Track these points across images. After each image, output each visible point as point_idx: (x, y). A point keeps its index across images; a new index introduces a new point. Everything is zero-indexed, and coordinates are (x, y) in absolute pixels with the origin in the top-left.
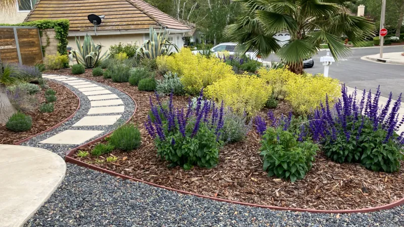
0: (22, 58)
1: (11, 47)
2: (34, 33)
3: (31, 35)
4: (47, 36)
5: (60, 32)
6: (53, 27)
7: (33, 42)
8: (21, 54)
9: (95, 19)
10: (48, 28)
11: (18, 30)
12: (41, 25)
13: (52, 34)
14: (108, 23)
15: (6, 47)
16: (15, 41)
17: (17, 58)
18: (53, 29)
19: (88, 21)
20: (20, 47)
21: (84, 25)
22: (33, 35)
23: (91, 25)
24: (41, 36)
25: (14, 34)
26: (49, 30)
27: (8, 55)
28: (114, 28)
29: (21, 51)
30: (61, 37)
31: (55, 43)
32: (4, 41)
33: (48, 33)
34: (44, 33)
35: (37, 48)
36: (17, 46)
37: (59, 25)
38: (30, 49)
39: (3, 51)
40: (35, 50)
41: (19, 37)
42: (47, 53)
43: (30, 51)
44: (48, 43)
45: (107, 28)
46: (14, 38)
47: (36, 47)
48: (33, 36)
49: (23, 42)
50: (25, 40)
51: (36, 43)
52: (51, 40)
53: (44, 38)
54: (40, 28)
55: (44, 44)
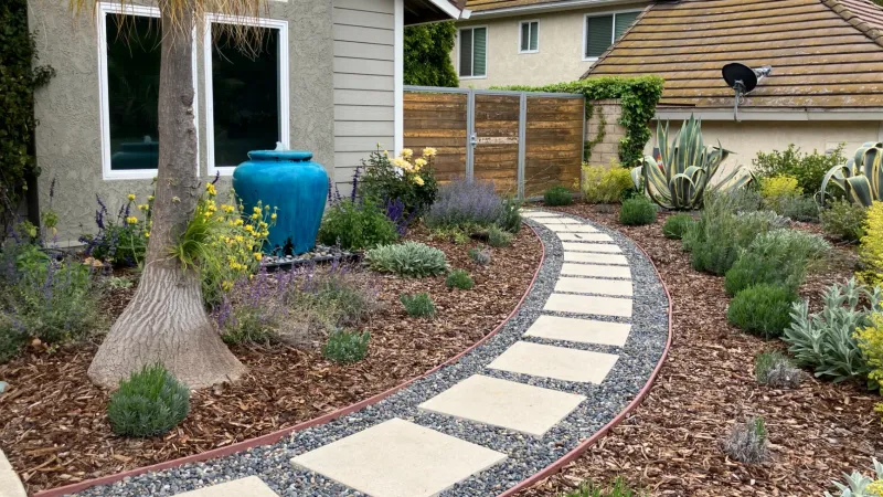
0: (526, 168)
1: (504, 140)
2: (570, 108)
3: (562, 113)
4: (601, 116)
5: (632, 109)
6: (619, 96)
7: (565, 131)
8: (527, 158)
9: (740, 77)
10: (607, 97)
11: (530, 101)
12: (593, 90)
13: (613, 113)
14: (779, 89)
15: (493, 140)
16: (517, 126)
17: (515, 167)
18: (619, 101)
19: (723, 82)
20: (528, 141)
21: (710, 92)
22: (569, 113)
23: (729, 91)
24: (588, 117)
25: (518, 111)
26: (608, 101)
27: (492, 158)
28: (791, 101)
29: (527, 151)
30: (634, 120)
31: (617, 137)
32: (490, 127)
33: (606, 109)
34: (595, 109)
35: (571, 146)
36: (522, 140)
37: (635, 89)
38: (553, 148)
39: (482, 150)
40: (565, 150)
41: (529, 117)
42: (594, 157)
43: (551, 152)
44: (602, 134)
45: (770, 102)
46: (517, 119)
47: (569, 142)
48: (566, 117)
49: (538, 131)
50: (545, 124)
51: (573, 132)
52: (608, 128)
53: (595, 121)
54: (588, 97)
55: (592, 138)
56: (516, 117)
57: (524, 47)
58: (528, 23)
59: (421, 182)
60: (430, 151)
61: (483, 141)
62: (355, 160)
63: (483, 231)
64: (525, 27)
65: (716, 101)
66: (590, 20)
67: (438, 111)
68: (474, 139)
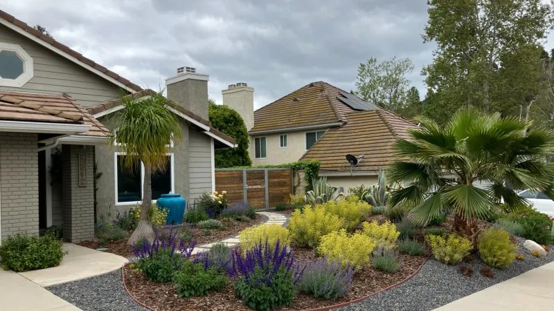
0: (269, 197)
1: (259, 187)
3: (283, 175)
4: (298, 176)
5: (309, 173)
6: (304, 169)
7: (285, 183)
8: (269, 193)
9: (352, 159)
10: (299, 169)
11: (269, 172)
12: (295, 166)
13: (302, 175)
14: (367, 163)
15: (254, 187)
16: (264, 181)
17: (264, 196)
19: (347, 161)
20: (269, 187)
21: (344, 165)
22: (285, 175)
23: (349, 164)
24: (294, 177)
25: (264, 176)
26: (300, 171)
27: (254, 193)
28: (370, 168)
29: (269, 190)
30: (310, 177)
31: (304, 184)
32: (253, 182)
33: (300, 173)
34: (296, 173)
35: (287, 188)
36: (266, 185)
37: (309, 166)
38: (280, 189)
40: (285, 189)
41: (269, 178)
42: (297, 192)
44: (299, 183)
45: (363, 168)
46: (264, 178)
47: (287, 186)
48: (285, 177)
49: (274, 183)
50: (276, 180)
51: (288, 183)
52: (301, 180)
53: (296, 178)
54: (294, 169)
55: (296, 184)
56: (263, 178)
57: (282, 145)
58: (283, 135)
59: (220, 202)
60: (224, 192)
61: (251, 187)
62: (197, 196)
63: (240, 217)
64: (282, 137)
65: (345, 169)
66: (307, 135)
67: (231, 177)
68: (246, 186)
